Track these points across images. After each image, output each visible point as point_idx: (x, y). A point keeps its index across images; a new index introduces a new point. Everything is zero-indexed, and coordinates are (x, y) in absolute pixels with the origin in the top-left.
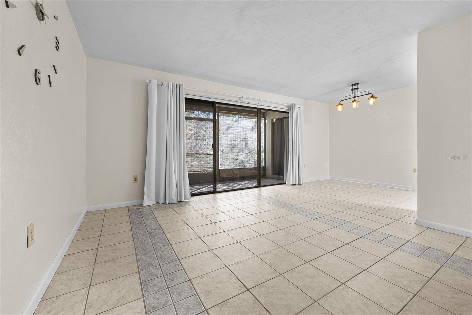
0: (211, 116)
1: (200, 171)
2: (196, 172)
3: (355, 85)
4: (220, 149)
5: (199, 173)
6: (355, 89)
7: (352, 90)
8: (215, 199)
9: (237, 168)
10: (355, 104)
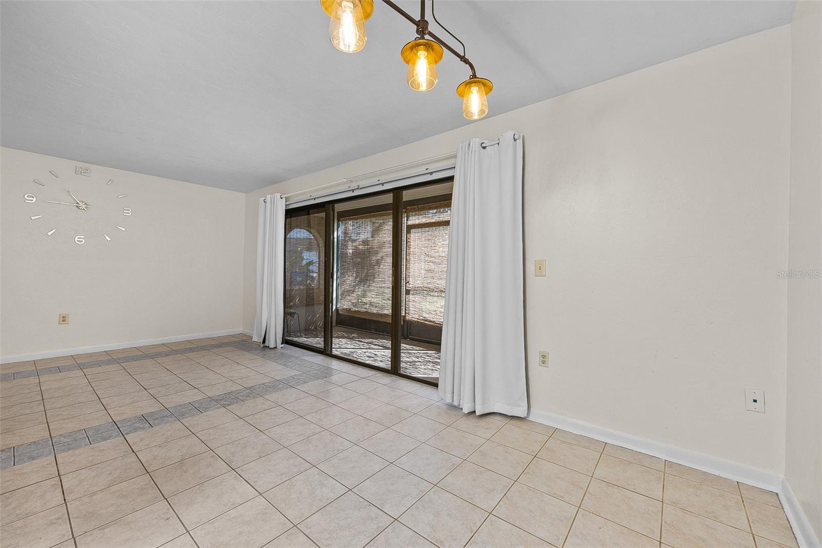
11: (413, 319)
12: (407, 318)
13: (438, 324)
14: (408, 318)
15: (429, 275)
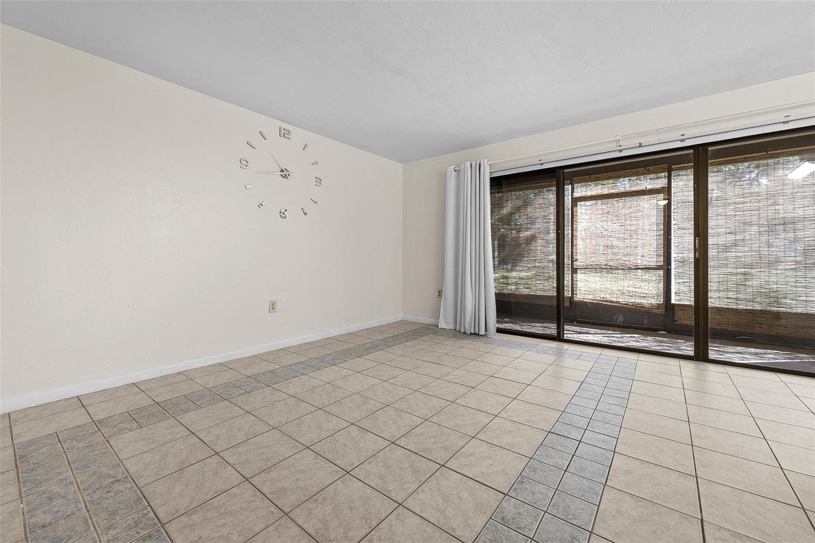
0: (661, 183)
1: (617, 302)
2: (606, 301)
4: (676, 255)
5: (614, 304)
8: (560, 354)
9: (741, 307)
11: (586, 300)
12: (575, 299)
13: (625, 304)
14: (579, 297)
15: (609, 251)
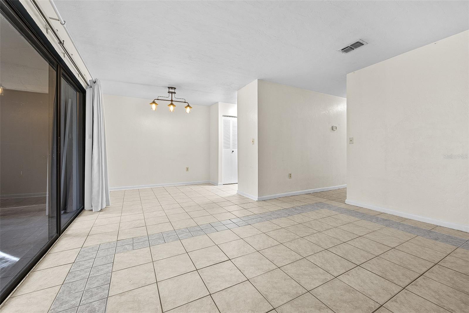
3: (172, 88)
6: (172, 93)
7: (169, 92)
10: (172, 108)
